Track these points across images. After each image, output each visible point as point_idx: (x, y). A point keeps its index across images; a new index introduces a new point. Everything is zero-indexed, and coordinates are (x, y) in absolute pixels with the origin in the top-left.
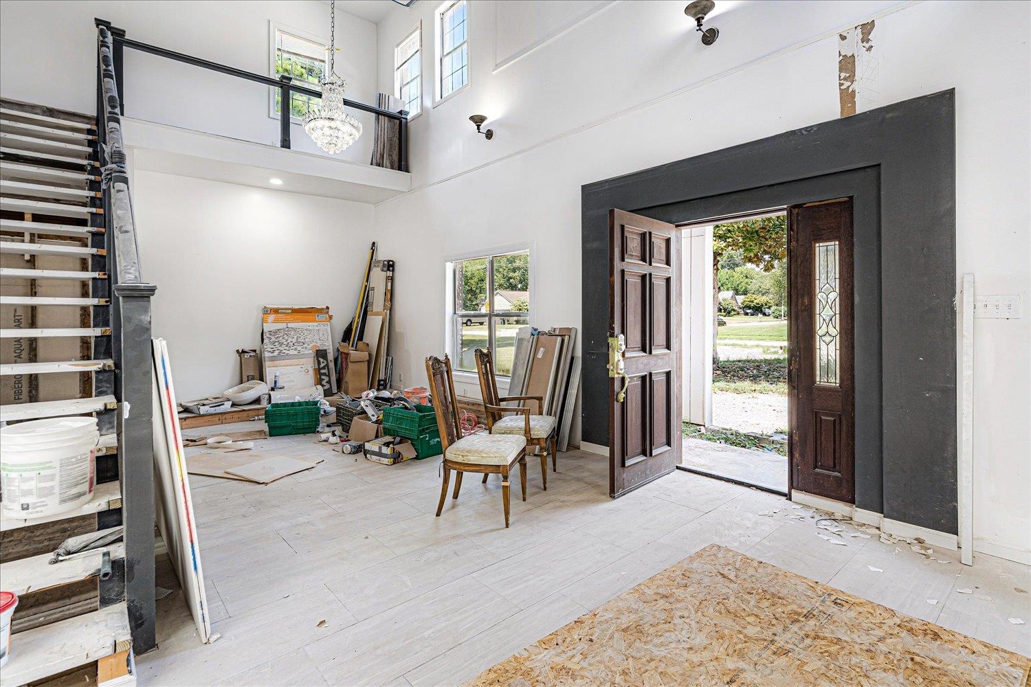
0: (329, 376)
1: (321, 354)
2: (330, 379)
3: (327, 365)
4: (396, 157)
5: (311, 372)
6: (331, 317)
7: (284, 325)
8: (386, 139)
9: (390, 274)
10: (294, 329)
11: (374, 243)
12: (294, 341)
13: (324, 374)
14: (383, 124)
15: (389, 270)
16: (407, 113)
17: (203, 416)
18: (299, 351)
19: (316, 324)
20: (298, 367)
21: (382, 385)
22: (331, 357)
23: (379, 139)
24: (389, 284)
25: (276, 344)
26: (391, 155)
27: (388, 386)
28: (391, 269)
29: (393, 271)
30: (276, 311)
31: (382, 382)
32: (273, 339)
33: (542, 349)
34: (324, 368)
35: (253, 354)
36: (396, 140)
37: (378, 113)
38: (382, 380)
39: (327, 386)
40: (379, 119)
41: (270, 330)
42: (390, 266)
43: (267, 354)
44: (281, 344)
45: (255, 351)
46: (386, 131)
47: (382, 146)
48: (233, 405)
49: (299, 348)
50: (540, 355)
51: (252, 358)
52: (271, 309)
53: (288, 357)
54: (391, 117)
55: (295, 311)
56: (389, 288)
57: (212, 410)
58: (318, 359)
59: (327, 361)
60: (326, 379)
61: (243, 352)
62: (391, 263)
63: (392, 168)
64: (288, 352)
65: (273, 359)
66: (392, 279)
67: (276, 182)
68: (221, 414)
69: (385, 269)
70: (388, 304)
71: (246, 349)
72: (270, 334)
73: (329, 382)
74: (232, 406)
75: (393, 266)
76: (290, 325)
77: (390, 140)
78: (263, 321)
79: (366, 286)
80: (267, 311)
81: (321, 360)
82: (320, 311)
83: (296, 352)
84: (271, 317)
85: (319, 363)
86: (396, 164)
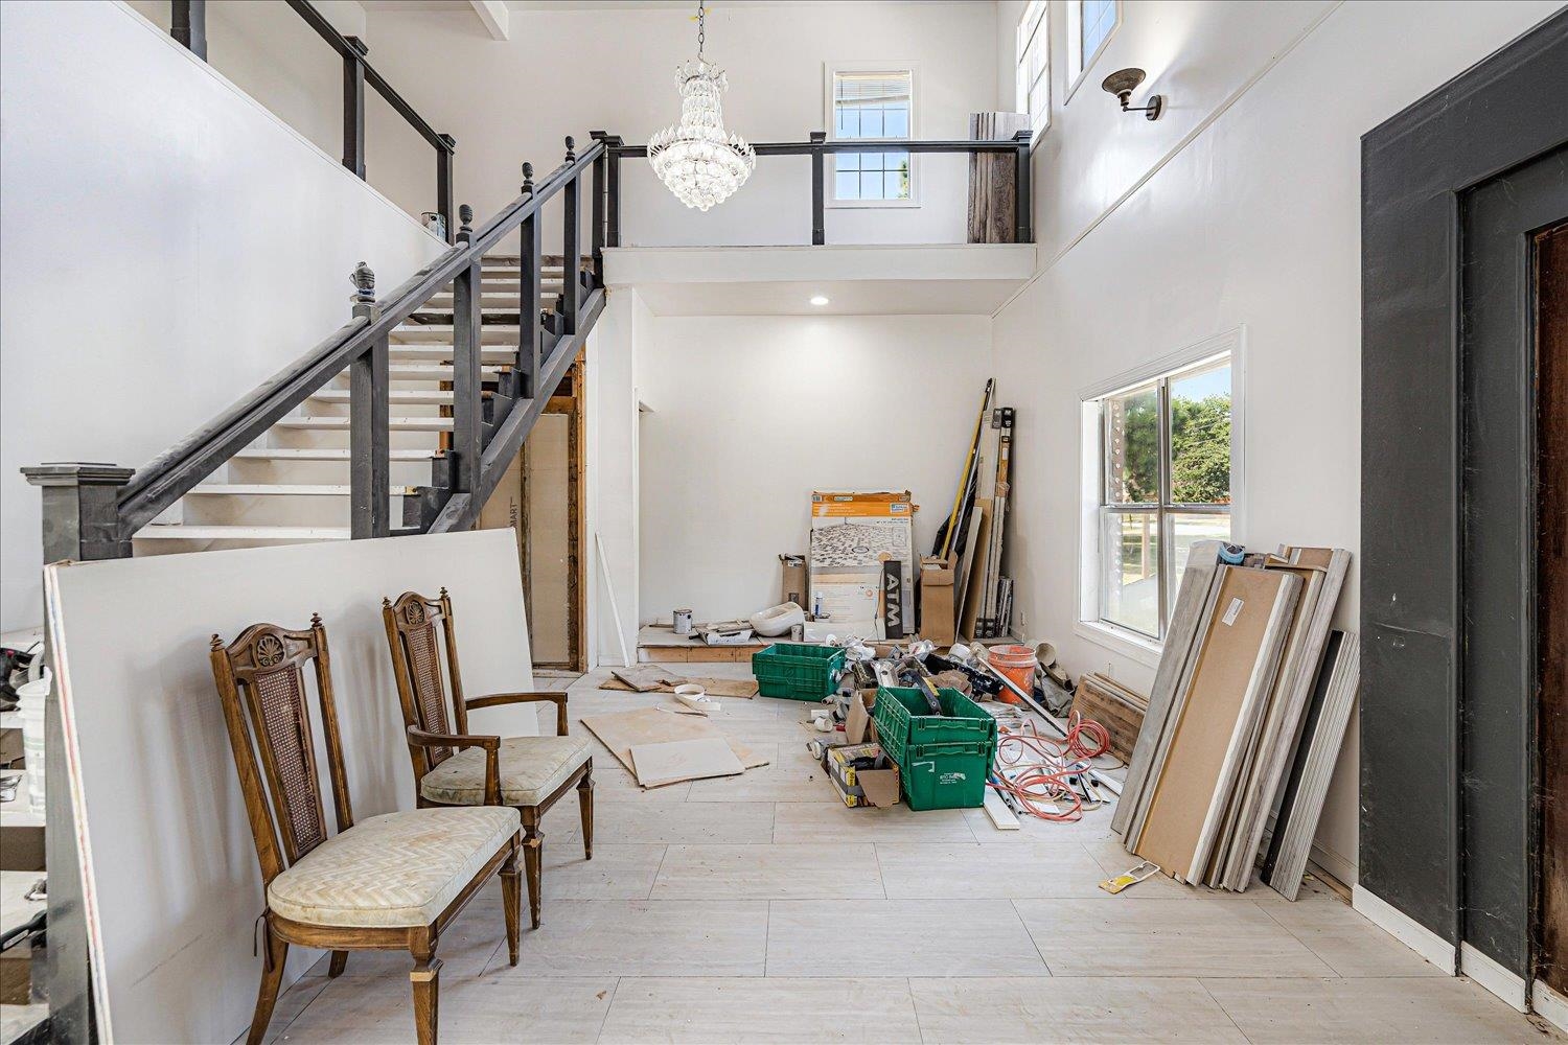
0: (900, 605)
1: (892, 568)
2: (901, 609)
3: (899, 587)
4: (1009, 222)
5: (876, 596)
6: (914, 509)
7: (840, 521)
8: (989, 193)
9: (1006, 432)
10: (856, 527)
11: (990, 381)
12: (854, 545)
13: (893, 601)
14: (984, 168)
15: (1004, 425)
16: (1028, 135)
17: (711, 647)
18: (860, 562)
19: (889, 519)
20: (858, 586)
21: (993, 630)
22: (907, 573)
23: (978, 194)
24: (1005, 451)
25: (828, 548)
26: (1000, 219)
27: (1004, 631)
28: (1008, 423)
29: (1012, 426)
30: (831, 498)
31: (990, 624)
32: (825, 541)
33: (1236, 602)
34: (893, 591)
35: (799, 562)
36: (1010, 189)
37: (974, 149)
38: (992, 620)
39: (895, 622)
40: (976, 160)
41: (823, 526)
42: (1008, 418)
43: (814, 564)
44: (835, 549)
45: (802, 558)
46: (990, 178)
47: (983, 206)
48: (755, 635)
49: (860, 557)
50: (1229, 618)
51: (797, 568)
52: (823, 496)
53: (843, 569)
54: (999, 150)
55: (858, 499)
56: (1005, 457)
57: (724, 641)
58: (885, 575)
59: (900, 579)
60: (895, 609)
61: (787, 558)
62: (1008, 413)
63: (1003, 240)
64: (844, 562)
65: (822, 571)
66: (1011, 441)
67: (819, 301)
68: (735, 647)
69: (998, 423)
70: (1004, 486)
71: (791, 554)
72: (821, 534)
73: (899, 615)
74: (751, 637)
75: (1012, 418)
76: (850, 520)
77: (998, 192)
78: (815, 513)
79: (974, 455)
80: (818, 499)
81: (891, 578)
82: (896, 498)
83: (855, 563)
84: (824, 508)
85: (887, 582)
86: (1012, 233)
